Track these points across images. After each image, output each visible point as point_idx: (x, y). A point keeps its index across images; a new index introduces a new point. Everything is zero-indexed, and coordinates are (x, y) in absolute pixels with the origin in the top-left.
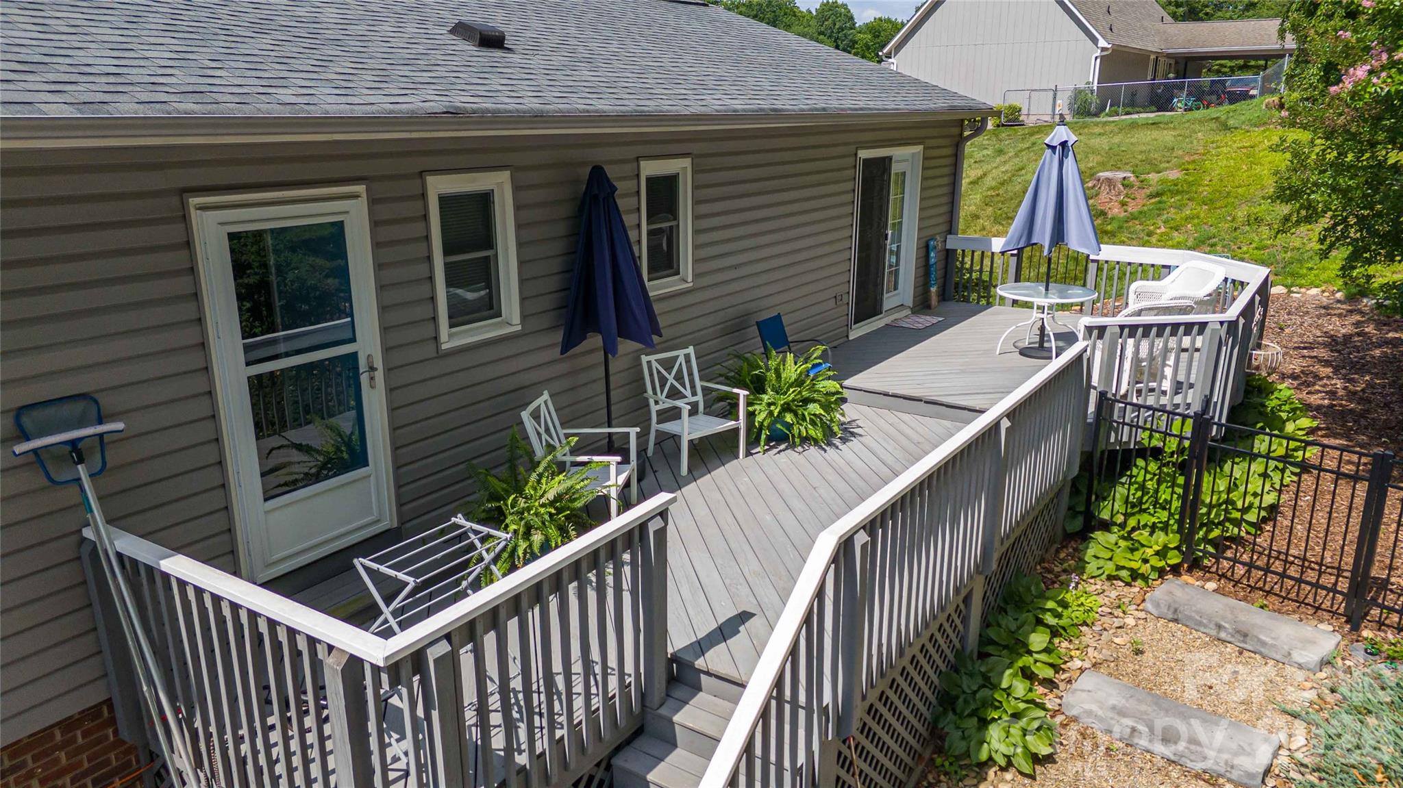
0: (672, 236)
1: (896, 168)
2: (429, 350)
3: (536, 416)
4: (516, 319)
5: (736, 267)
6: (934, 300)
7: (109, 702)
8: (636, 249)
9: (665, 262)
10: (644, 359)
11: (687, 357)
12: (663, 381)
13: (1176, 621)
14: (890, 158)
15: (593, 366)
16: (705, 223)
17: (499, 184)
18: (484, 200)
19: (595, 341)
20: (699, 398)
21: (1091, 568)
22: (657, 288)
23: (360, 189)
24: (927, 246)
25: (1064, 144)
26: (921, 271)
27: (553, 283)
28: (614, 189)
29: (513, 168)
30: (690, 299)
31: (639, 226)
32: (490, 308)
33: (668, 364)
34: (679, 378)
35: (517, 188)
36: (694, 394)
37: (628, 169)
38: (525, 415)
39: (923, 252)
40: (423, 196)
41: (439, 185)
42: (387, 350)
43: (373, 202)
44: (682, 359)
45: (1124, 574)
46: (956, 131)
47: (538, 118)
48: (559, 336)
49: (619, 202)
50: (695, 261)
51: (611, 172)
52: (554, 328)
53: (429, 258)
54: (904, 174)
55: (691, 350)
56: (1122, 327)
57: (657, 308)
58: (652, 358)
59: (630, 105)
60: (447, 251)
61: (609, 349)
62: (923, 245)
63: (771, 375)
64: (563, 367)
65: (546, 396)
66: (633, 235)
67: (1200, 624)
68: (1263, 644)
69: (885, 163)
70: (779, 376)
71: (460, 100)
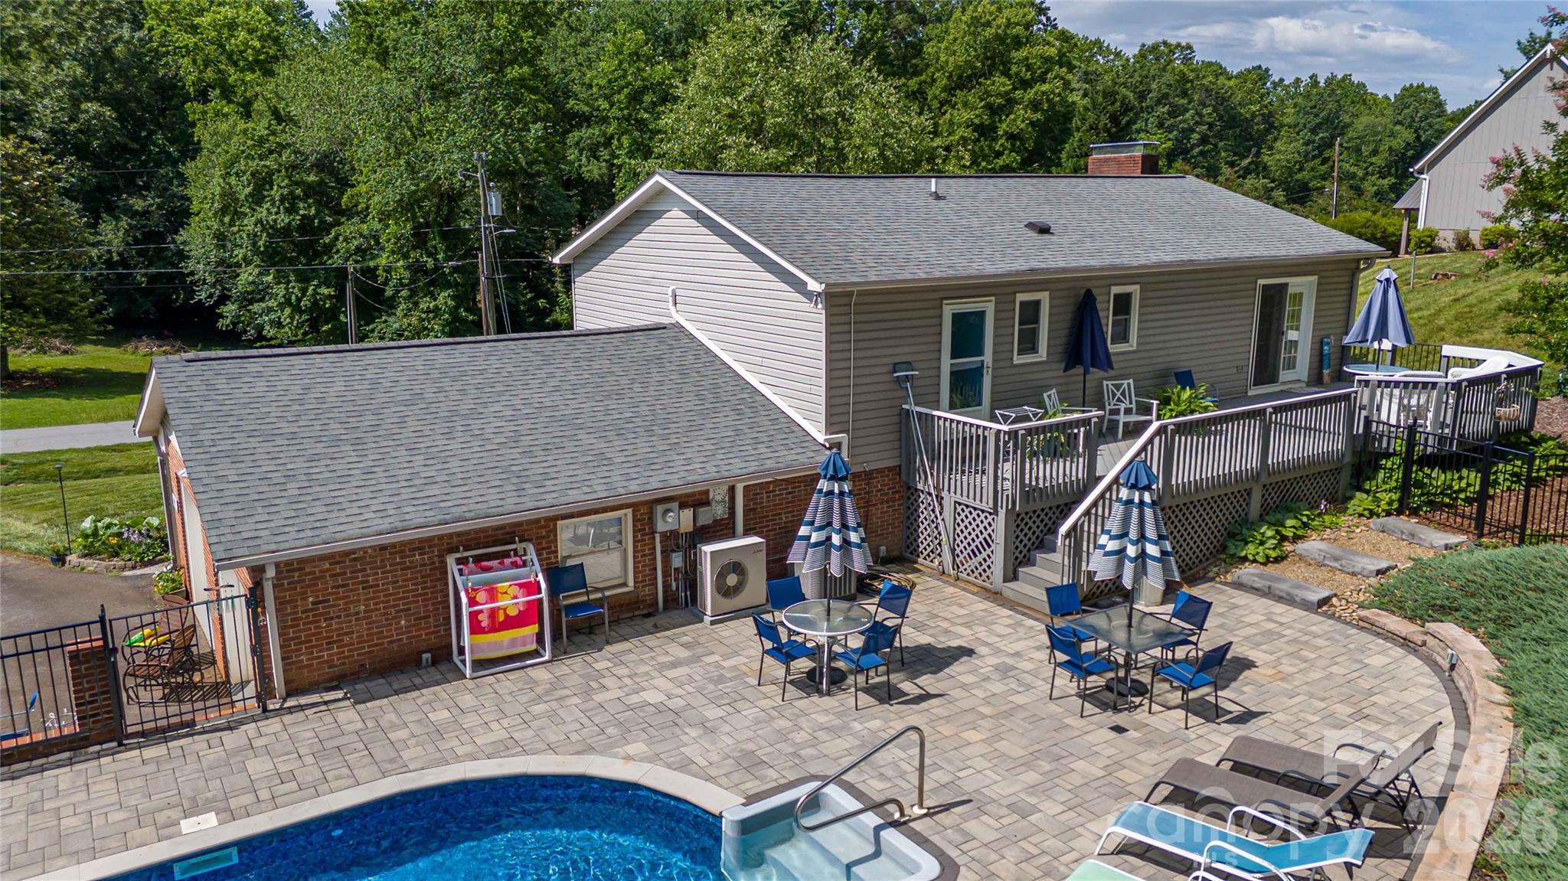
0: (1127, 322)
1: (1291, 290)
2: (1008, 364)
3: (1049, 397)
4: (1045, 355)
5: (1164, 342)
6: (1326, 379)
7: (900, 466)
8: (1104, 329)
9: (1122, 336)
10: (1105, 383)
11: (1129, 384)
12: (1114, 395)
13: (1383, 532)
14: (1286, 285)
15: (1077, 382)
16: (1144, 318)
17: (1044, 297)
18: (1037, 304)
19: (1080, 370)
20: (1134, 406)
21: (1350, 511)
22: (1113, 348)
23: (993, 298)
24: (1321, 343)
25: (1388, 280)
26: (1316, 359)
27: (1063, 340)
28: (1095, 299)
29: (1051, 291)
30: (1132, 356)
31: (1108, 317)
32: (1034, 349)
33: (1118, 387)
34: (1123, 394)
35: (1051, 299)
36: (1131, 403)
37: (1103, 290)
38: (1045, 395)
39: (1317, 346)
40: (1014, 301)
41: (1021, 297)
42: (994, 361)
43: (997, 303)
44: (1125, 385)
45: (1366, 513)
46: (1353, 265)
47: (1064, 270)
48: (1063, 366)
49: (1098, 305)
50: (1138, 337)
51: (1095, 291)
52: (1061, 361)
53: (1013, 326)
54: (1301, 294)
55: (1131, 381)
56: (1380, 382)
57: (1113, 358)
58: (1109, 383)
59: (1108, 261)
60: (1020, 324)
61: (1086, 373)
62: (1318, 339)
63: (1175, 397)
64: (1064, 380)
65: (1054, 390)
66: (1103, 321)
67: (1394, 532)
68: (1421, 539)
69: (1284, 287)
70: (1179, 397)
71: (1034, 264)
